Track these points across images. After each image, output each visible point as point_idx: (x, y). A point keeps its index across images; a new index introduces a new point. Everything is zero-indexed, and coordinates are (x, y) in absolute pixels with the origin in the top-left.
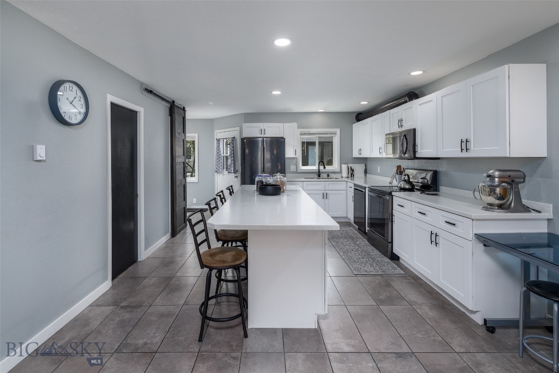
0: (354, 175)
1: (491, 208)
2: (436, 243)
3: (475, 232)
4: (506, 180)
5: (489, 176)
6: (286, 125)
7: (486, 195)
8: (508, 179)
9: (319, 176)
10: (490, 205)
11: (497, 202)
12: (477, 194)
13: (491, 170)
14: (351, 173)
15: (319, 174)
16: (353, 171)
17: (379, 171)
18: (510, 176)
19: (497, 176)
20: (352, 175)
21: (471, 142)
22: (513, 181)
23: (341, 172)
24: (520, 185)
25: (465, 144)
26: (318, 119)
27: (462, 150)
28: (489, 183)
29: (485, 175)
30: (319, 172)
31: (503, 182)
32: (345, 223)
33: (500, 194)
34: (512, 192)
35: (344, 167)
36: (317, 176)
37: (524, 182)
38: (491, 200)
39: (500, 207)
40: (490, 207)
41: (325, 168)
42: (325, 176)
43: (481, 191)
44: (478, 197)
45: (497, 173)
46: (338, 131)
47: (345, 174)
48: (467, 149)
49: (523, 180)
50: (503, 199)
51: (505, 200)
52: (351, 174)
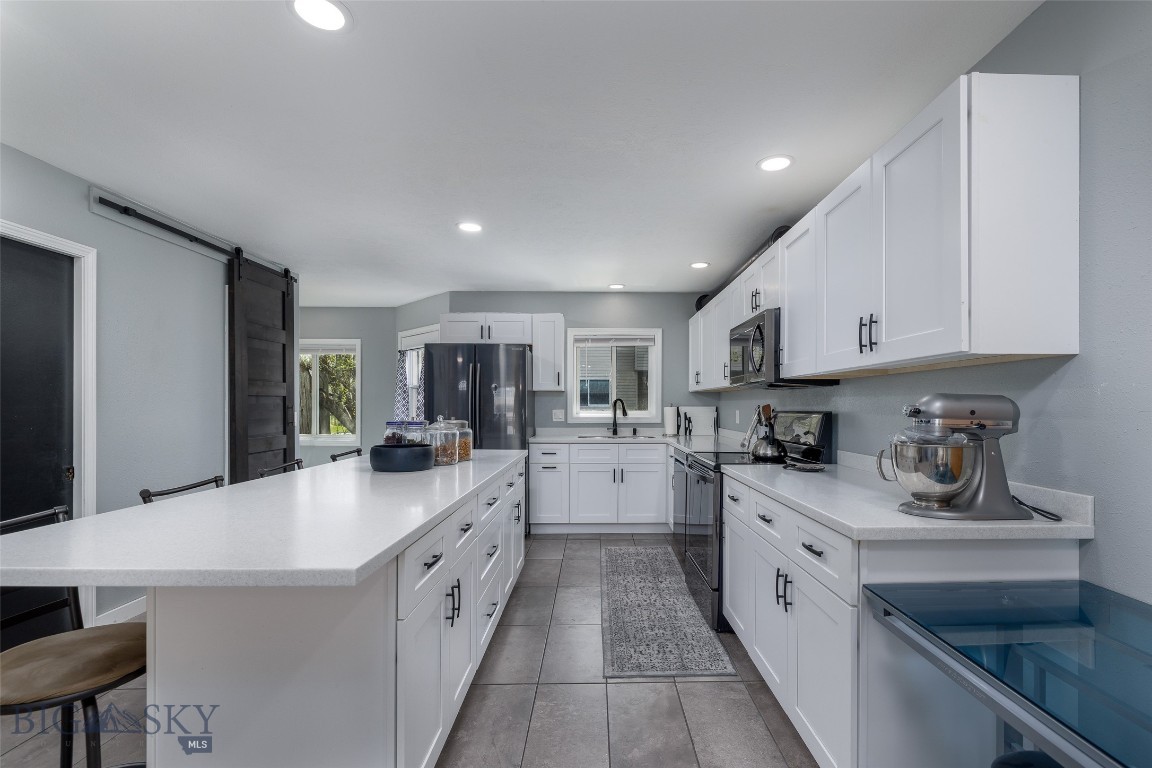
0: (690, 431)
1: (919, 507)
2: (786, 604)
3: (864, 581)
4: (963, 423)
5: (916, 413)
6: (538, 317)
7: (908, 470)
8: (968, 422)
9: (615, 432)
10: (918, 496)
11: (938, 488)
12: (887, 463)
13: (924, 396)
14: (685, 426)
15: (615, 428)
16: (690, 421)
17: (738, 422)
18: (973, 412)
19: (938, 412)
20: (688, 431)
21: (881, 322)
22: (982, 427)
23: (662, 425)
24: (1003, 441)
25: (867, 332)
26: (615, 308)
27: (861, 346)
28: (917, 435)
29: (905, 409)
30: (615, 424)
31: (954, 430)
32: (663, 537)
33: (947, 465)
34: (980, 458)
35: (670, 412)
36: (611, 434)
37: (1014, 429)
38: (920, 482)
39: (947, 502)
40: (918, 503)
41: (625, 413)
42: (628, 432)
43: (898, 456)
44: (888, 473)
45: (937, 406)
46: (658, 333)
47: (670, 428)
48: (871, 343)
49: (1010, 423)
50: (954, 479)
51: (959, 484)
52: (686, 429)
